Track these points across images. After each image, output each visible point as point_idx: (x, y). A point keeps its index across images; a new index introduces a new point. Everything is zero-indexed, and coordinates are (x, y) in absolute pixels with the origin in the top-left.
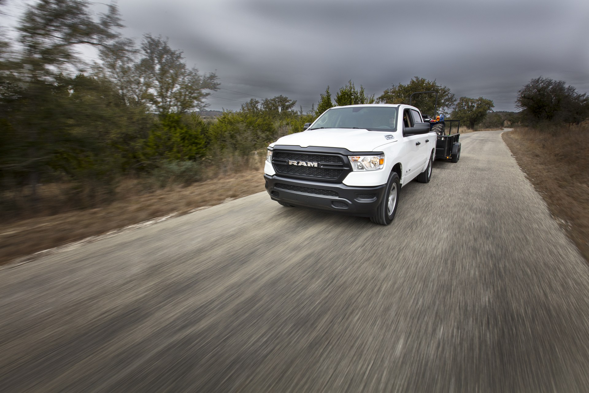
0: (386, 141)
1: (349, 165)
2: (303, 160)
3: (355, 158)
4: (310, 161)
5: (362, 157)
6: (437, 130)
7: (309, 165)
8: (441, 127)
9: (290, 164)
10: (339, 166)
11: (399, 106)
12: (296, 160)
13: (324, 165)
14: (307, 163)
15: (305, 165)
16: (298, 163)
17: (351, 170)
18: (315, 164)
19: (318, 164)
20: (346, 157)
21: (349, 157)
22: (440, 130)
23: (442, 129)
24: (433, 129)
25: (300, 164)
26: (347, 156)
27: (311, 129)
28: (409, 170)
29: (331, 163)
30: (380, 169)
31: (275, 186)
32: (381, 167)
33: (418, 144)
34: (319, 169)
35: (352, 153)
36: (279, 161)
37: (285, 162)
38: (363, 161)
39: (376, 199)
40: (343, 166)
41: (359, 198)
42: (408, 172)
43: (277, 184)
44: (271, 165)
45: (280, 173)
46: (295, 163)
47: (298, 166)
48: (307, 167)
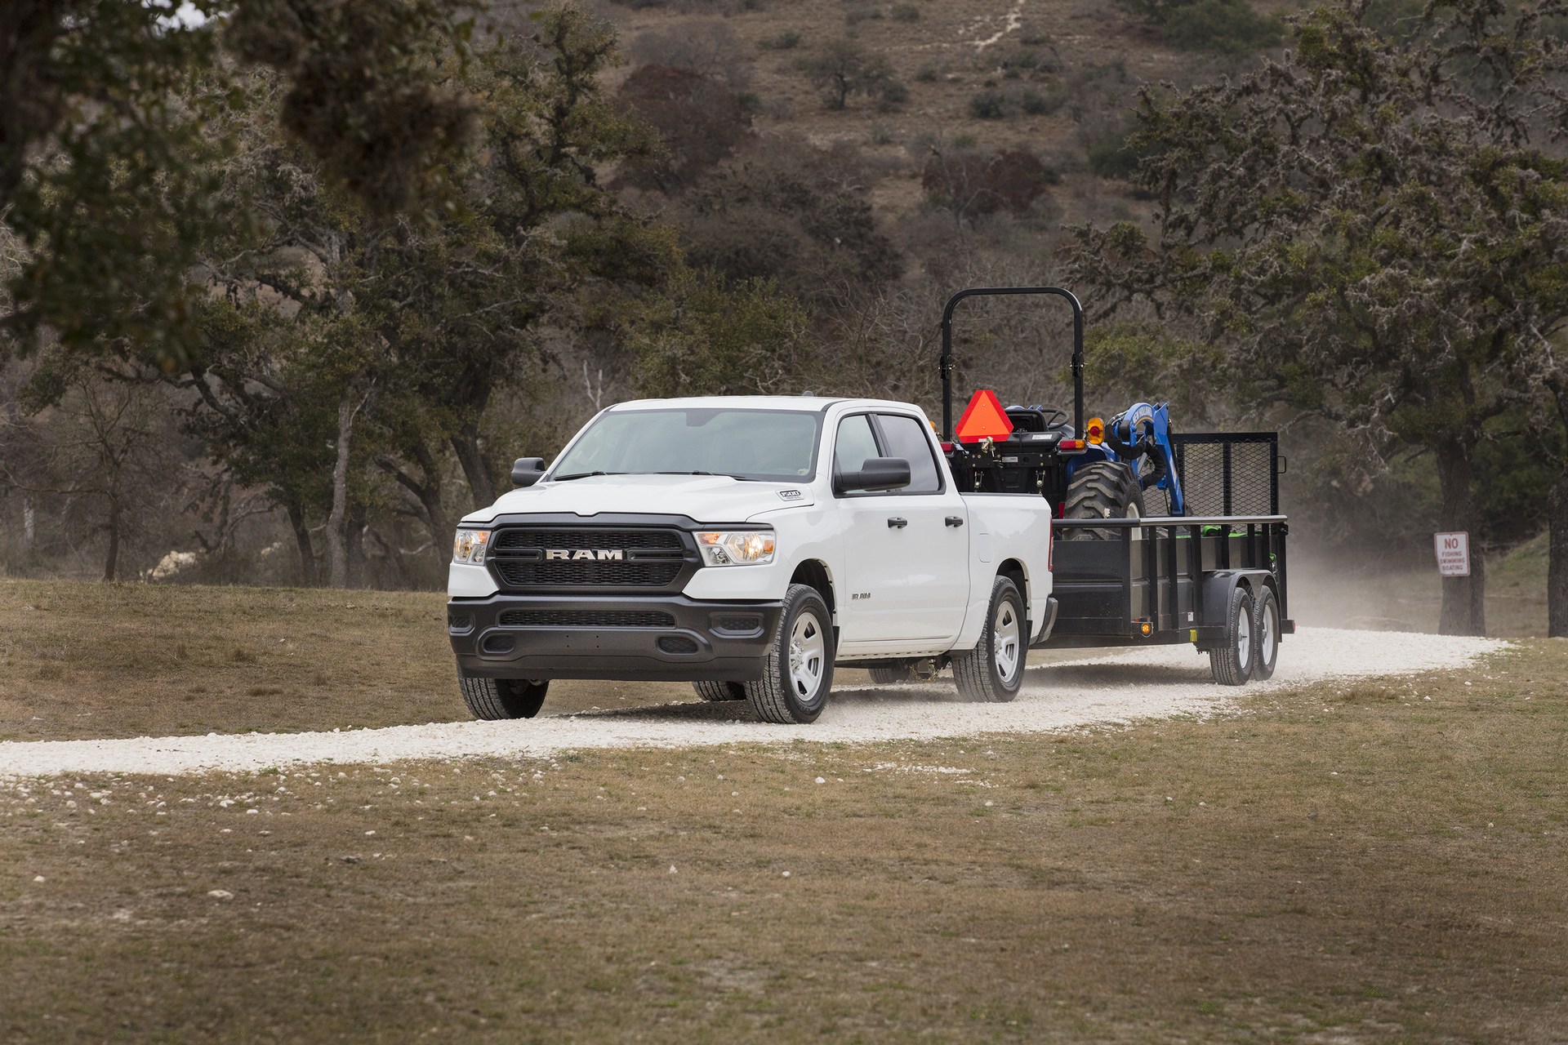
0: (781, 503)
1: (696, 553)
2: (583, 547)
3: (709, 535)
4: (603, 548)
5: (724, 535)
6: (1092, 494)
7: (601, 558)
8: (1114, 478)
9: (550, 557)
10: (673, 555)
11: (825, 409)
12: (564, 548)
13: (638, 555)
14: (596, 554)
15: (590, 555)
16: (572, 554)
17: (701, 564)
18: (618, 555)
19: (625, 555)
20: (688, 534)
21: (695, 534)
22: (1109, 494)
23: (1116, 487)
24: (1072, 486)
25: (577, 557)
26: (690, 531)
27: (553, 477)
28: (865, 596)
29: (656, 550)
30: (766, 562)
31: (503, 622)
32: (769, 558)
33: (896, 524)
34: (630, 565)
35: (702, 526)
36: (514, 554)
37: (534, 555)
38: (726, 543)
39: (762, 632)
40: (681, 555)
41: (720, 629)
42: (860, 601)
43: (510, 615)
44: (484, 570)
45: (514, 586)
46: (564, 555)
47: (571, 563)
48: (597, 562)
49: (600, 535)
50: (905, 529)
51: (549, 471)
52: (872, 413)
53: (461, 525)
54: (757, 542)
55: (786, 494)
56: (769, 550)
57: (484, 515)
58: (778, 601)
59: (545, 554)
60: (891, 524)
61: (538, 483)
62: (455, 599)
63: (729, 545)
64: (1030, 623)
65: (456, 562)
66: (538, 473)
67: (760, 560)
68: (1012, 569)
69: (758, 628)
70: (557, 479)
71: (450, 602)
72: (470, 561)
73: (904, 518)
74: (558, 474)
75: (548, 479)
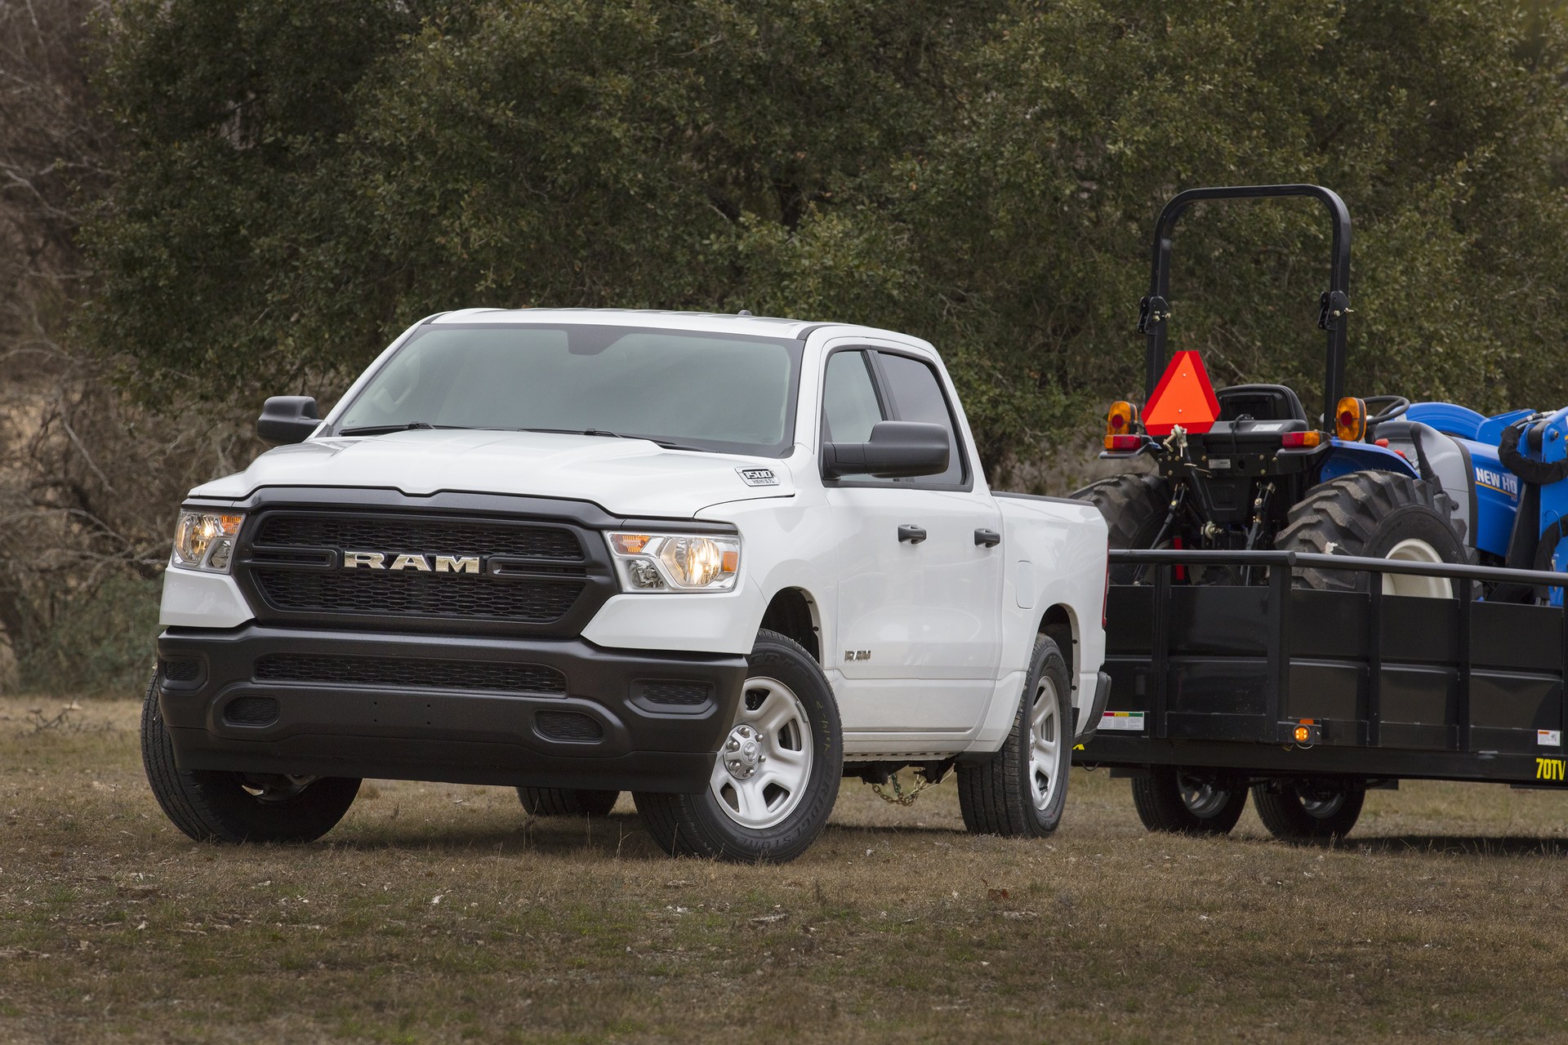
0: (743, 488)
1: (607, 566)
2: (410, 550)
3: (630, 539)
4: (445, 551)
5: (655, 541)
6: (1315, 519)
7: (441, 568)
9: (350, 563)
10: (566, 569)
11: (804, 337)
12: (377, 549)
13: (506, 566)
14: (432, 562)
15: (420, 563)
16: (390, 560)
17: (616, 588)
18: (472, 564)
19: (484, 565)
20: (596, 534)
21: (608, 535)
25: (397, 565)
26: (599, 530)
27: (337, 429)
28: (864, 656)
29: (538, 558)
30: (723, 589)
31: (262, 675)
32: (729, 582)
33: (911, 536)
34: (492, 582)
35: (619, 522)
36: (286, 556)
37: (323, 558)
38: (659, 552)
39: (714, 709)
40: (582, 570)
41: (644, 701)
42: (856, 663)
43: (271, 660)
44: (229, 581)
45: (284, 611)
46: (376, 561)
47: (386, 575)
48: (433, 576)
49: (439, 528)
50: (921, 545)
51: (330, 418)
52: (871, 348)
53: (188, 501)
54: (707, 554)
55: (752, 473)
56: (728, 568)
57: (230, 486)
58: (739, 656)
59: (342, 558)
60: (904, 535)
61: (312, 438)
62: (172, 629)
63: (663, 556)
64: (1076, 711)
65: (175, 565)
66: (308, 421)
67: (715, 585)
68: (1057, 621)
69: (708, 703)
70: (345, 433)
71: (164, 635)
72: (203, 566)
73: (921, 526)
74: (346, 424)
75: (328, 431)
